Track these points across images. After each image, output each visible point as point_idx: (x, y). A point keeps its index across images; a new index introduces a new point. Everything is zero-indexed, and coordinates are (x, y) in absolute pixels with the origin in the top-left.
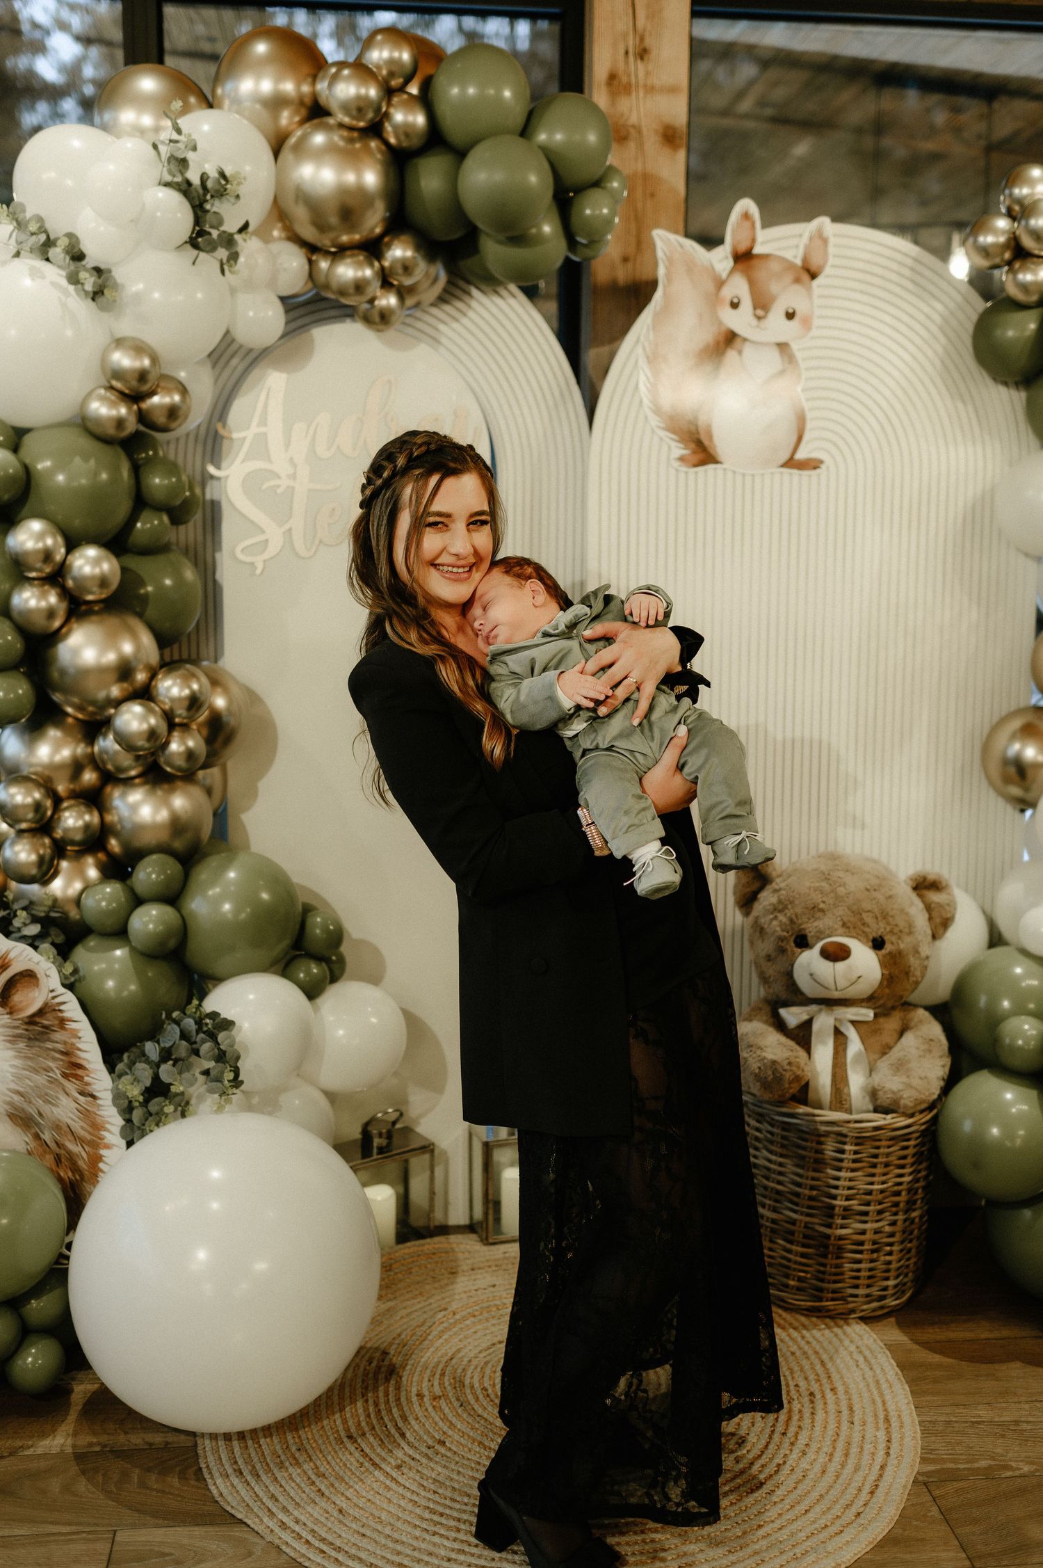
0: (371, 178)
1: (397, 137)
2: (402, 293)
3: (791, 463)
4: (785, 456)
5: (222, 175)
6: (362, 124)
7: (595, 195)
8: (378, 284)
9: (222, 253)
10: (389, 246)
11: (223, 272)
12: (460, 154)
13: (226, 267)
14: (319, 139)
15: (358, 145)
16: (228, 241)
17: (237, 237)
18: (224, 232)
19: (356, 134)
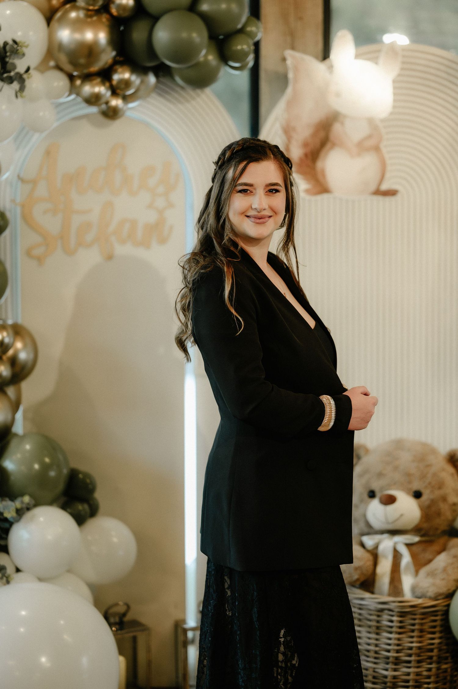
0: (102, 37)
1: (118, 11)
2: (125, 98)
3: (378, 192)
4: (373, 188)
5: (15, 42)
6: (96, 8)
7: (241, 37)
8: (109, 93)
9: (16, 85)
10: (116, 71)
11: (17, 96)
12: (155, 19)
13: (19, 94)
14: (73, 15)
15: (95, 18)
16: (21, 79)
17: (25, 76)
18: (18, 73)
19: (92, 13)
